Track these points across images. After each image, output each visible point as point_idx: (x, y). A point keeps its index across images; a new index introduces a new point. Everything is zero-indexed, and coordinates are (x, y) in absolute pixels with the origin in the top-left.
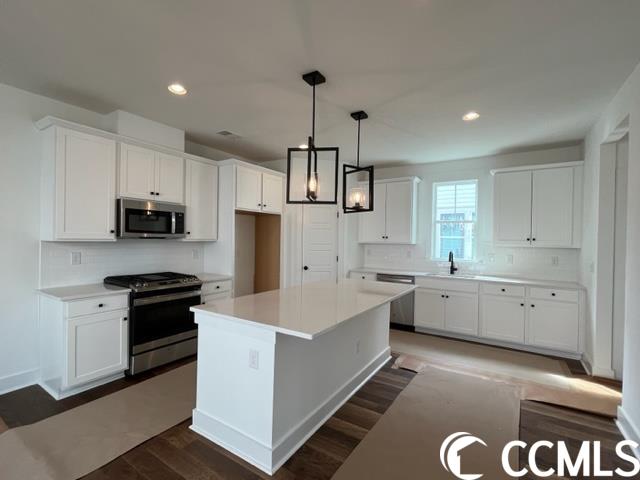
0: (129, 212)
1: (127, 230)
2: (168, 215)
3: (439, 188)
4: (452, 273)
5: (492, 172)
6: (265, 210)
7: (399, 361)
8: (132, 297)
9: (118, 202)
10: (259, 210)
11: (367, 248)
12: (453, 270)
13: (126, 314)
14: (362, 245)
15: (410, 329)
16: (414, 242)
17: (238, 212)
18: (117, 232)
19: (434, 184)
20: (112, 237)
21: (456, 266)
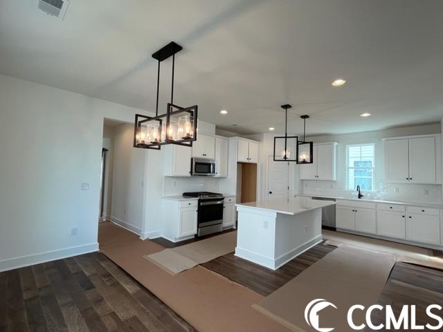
0: (196, 163)
1: (196, 172)
2: (210, 164)
3: (350, 148)
4: (359, 197)
5: (383, 140)
6: (250, 161)
7: (327, 242)
8: (200, 201)
9: (192, 159)
10: (247, 161)
11: (305, 182)
12: (360, 196)
13: (197, 209)
14: (302, 180)
15: (334, 229)
16: (335, 180)
17: (238, 163)
18: (191, 172)
19: (347, 146)
20: (189, 175)
21: (362, 194)
